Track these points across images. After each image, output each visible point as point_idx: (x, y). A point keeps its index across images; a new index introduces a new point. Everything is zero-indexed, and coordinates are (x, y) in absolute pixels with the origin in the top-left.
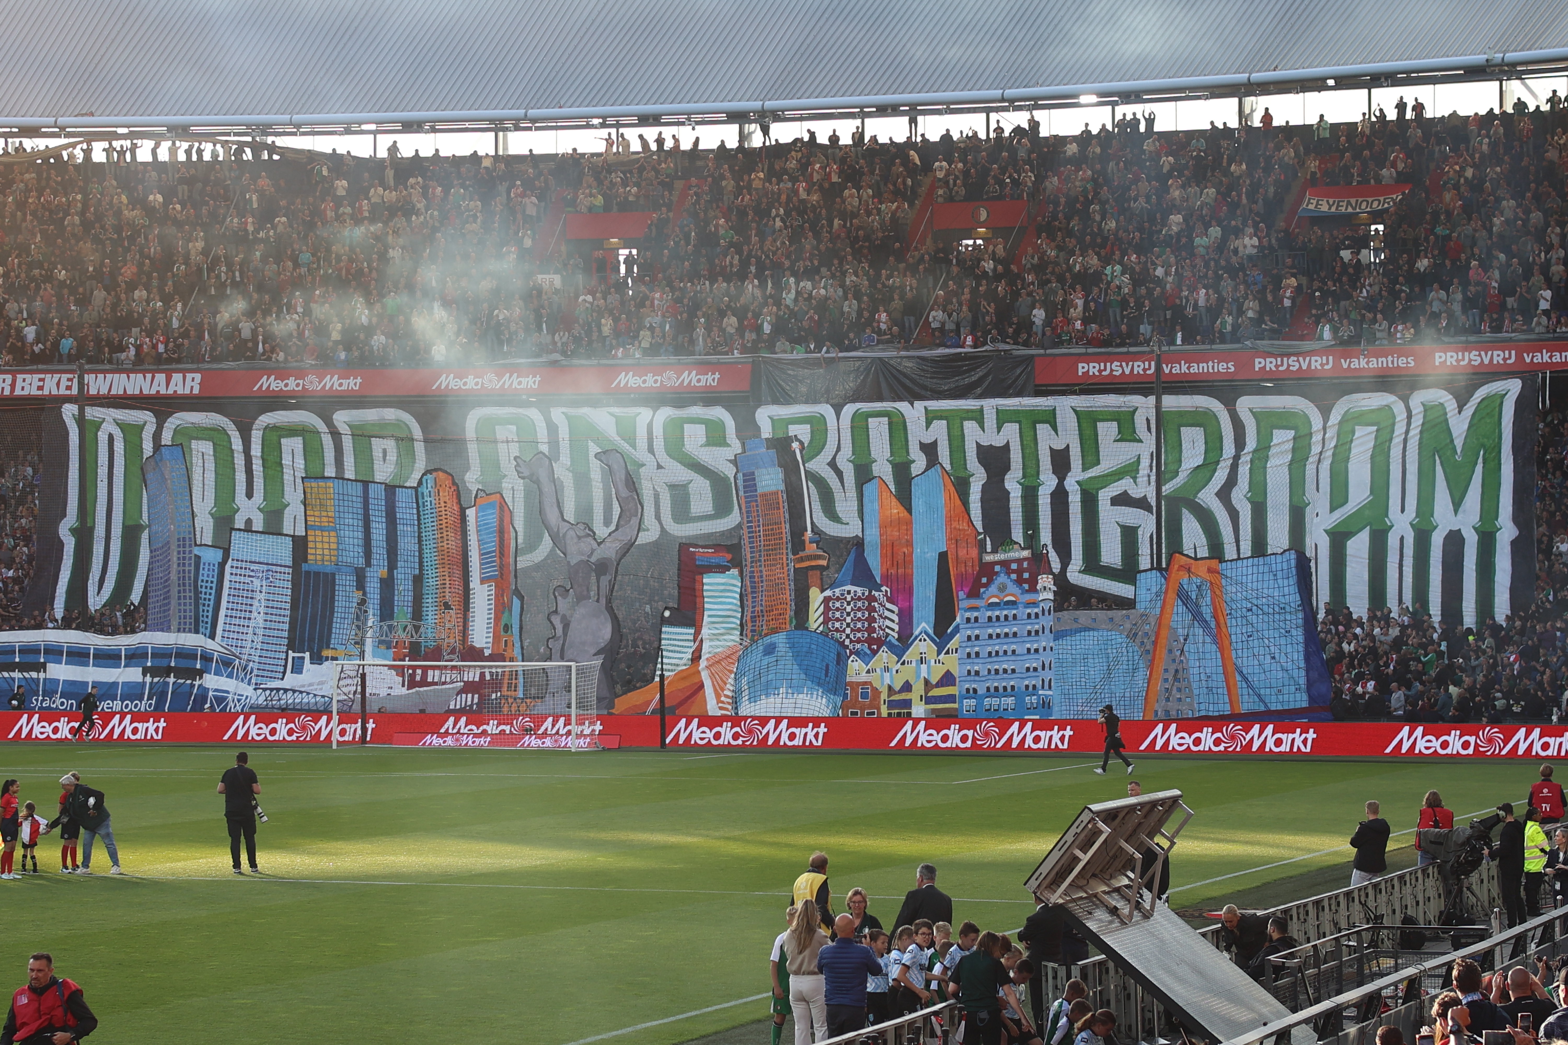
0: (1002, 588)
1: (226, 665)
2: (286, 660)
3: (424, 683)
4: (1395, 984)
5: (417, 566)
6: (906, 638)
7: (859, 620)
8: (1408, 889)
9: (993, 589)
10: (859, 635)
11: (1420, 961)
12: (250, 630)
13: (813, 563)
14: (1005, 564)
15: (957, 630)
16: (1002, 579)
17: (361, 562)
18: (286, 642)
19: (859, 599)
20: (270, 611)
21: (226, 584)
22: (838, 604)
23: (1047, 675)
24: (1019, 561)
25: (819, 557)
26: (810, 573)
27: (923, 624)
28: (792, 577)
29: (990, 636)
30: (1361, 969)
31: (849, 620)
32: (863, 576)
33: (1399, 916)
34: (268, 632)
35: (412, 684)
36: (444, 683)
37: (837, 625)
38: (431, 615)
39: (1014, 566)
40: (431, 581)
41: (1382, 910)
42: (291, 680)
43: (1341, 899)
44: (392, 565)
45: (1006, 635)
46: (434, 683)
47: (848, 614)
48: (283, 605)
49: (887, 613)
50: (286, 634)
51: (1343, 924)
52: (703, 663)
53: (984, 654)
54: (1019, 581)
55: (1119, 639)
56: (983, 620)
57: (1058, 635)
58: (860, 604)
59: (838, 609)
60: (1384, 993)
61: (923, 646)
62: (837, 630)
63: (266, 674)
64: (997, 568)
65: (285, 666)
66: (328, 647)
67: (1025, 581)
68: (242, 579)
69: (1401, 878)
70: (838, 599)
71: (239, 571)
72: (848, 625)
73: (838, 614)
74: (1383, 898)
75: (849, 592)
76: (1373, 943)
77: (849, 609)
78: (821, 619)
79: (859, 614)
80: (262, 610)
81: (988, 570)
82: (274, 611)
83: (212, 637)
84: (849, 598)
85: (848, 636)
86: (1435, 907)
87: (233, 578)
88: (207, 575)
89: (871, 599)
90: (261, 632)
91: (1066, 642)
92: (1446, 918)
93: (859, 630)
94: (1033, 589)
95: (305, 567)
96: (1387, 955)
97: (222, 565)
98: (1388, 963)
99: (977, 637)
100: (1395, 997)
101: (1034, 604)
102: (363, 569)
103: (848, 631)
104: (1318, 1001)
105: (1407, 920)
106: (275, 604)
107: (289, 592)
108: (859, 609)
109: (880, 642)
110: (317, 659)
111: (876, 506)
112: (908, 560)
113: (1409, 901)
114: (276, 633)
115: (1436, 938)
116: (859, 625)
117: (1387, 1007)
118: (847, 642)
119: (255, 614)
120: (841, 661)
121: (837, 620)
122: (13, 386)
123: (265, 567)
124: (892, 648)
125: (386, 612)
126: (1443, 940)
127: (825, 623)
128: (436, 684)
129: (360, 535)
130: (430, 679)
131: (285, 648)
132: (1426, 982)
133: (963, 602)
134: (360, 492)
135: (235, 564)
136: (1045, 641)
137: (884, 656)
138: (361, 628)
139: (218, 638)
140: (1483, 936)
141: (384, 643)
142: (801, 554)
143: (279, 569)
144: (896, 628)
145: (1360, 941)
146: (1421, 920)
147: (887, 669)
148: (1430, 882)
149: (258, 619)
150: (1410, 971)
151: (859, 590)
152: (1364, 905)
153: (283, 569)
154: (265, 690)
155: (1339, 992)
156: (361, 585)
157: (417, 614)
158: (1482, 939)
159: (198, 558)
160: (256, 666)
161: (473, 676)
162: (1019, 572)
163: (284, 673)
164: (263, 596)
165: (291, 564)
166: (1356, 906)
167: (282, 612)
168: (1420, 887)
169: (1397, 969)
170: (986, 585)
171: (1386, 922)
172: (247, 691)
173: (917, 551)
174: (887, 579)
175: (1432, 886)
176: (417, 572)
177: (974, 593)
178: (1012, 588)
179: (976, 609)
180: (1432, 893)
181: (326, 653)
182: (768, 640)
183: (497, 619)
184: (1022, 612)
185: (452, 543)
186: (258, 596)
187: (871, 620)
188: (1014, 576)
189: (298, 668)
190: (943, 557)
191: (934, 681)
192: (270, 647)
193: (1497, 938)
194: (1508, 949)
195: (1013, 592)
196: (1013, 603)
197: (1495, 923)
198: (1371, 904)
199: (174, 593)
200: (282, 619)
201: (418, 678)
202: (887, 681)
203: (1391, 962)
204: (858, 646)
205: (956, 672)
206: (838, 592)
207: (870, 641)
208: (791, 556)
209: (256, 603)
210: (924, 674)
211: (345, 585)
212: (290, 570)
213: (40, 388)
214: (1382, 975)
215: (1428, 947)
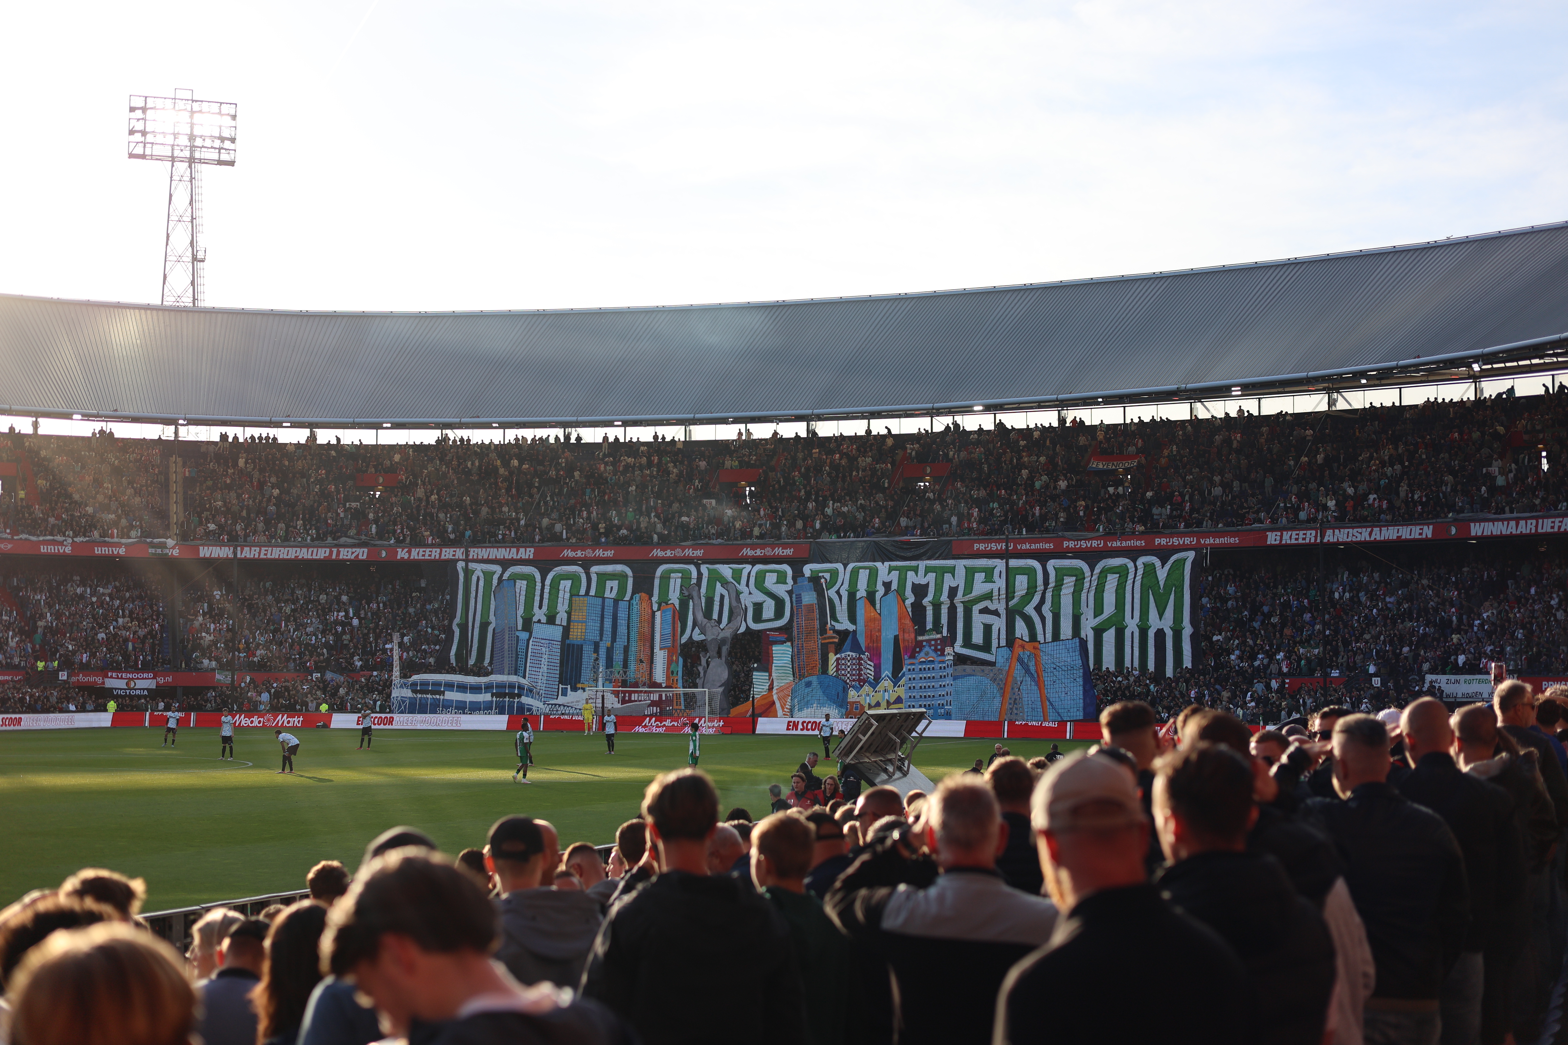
0: (927, 654)
1: (530, 692)
2: (558, 689)
3: (630, 701)
5: (626, 641)
6: (877, 679)
7: (854, 669)
9: (922, 654)
10: (854, 677)
12: (540, 674)
13: (831, 640)
14: (929, 641)
15: (903, 675)
16: (927, 649)
17: (598, 638)
18: (558, 680)
19: (854, 659)
20: (550, 664)
21: (530, 650)
22: (843, 662)
23: (949, 698)
24: (936, 640)
25: (834, 638)
26: (829, 645)
27: (887, 672)
28: (820, 647)
29: (921, 678)
31: (849, 670)
32: (856, 647)
34: (549, 675)
35: (624, 702)
36: (641, 701)
37: (843, 672)
38: (632, 666)
39: (933, 643)
40: (633, 649)
42: (561, 700)
44: (614, 640)
45: (929, 677)
46: (635, 701)
47: (849, 667)
48: (556, 661)
49: (868, 666)
50: (558, 676)
52: (775, 691)
53: (917, 687)
54: (936, 650)
55: (987, 681)
56: (917, 670)
57: (955, 678)
58: (854, 661)
59: (843, 664)
61: (886, 683)
62: (843, 675)
63: (548, 696)
64: (924, 643)
65: (558, 692)
66: (579, 683)
67: (939, 650)
68: (537, 648)
70: (843, 659)
71: (536, 644)
72: (849, 672)
73: (843, 667)
75: (849, 656)
77: (849, 664)
78: (835, 669)
79: (854, 667)
80: (546, 663)
81: (920, 645)
82: (552, 664)
83: (524, 677)
84: (849, 659)
85: (848, 678)
87: (533, 647)
88: (522, 645)
89: (860, 659)
90: (545, 675)
91: (959, 681)
93: (854, 675)
94: (943, 654)
95: (568, 642)
97: (528, 640)
99: (914, 679)
101: (943, 662)
102: (598, 643)
103: (848, 675)
106: (553, 661)
107: (559, 654)
108: (854, 664)
109: (865, 681)
110: (574, 689)
111: (863, 611)
112: (878, 639)
114: (553, 675)
116: (854, 672)
118: (848, 681)
119: (543, 666)
120: (845, 691)
121: (843, 670)
122: (440, 554)
123: (548, 642)
124: (870, 684)
125: (609, 664)
127: (837, 671)
128: (636, 701)
129: (598, 625)
130: (633, 699)
131: (557, 683)
133: (907, 660)
134: (600, 603)
135: (534, 640)
136: (948, 681)
137: (867, 688)
138: (596, 672)
139: (527, 678)
141: (608, 680)
142: (825, 636)
143: (555, 643)
144: (873, 674)
147: (868, 695)
149: (544, 668)
151: (854, 654)
153: (557, 643)
154: (548, 704)
156: (596, 650)
157: (625, 665)
159: (518, 637)
160: (543, 692)
161: (656, 697)
162: (936, 645)
163: (558, 696)
164: (546, 656)
165: (560, 640)
167: (556, 665)
170: (919, 652)
172: (540, 705)
173: (883, 634)
174: (868, 649)
176: (626, 644)
177: (912, 656)
178: (932, 654)
179: (913, 664)
181: (579, 685)
182: (807, 679)
183: (668, 668)
184: (937, 666)
185: (646, 629)
186: (544, 656)
187: (860, 670)
188: (933, 648)
189: (564, 694)
190: (896, 638)
191: (892, 701)
192: (550, 682)
195: (932, 656)
196: (932, 661)
199: (506, 654)
200: (556, 668)
201: (627, 698)
202: (868, 701)
204: (853, 683)
205: (903, 697)
206: (843, 655)
207: (859, 680)
208: (819, 637)
209: (543, 660)
210: (887, 697)
211: (588, 650)
212: (560, 643)
213: (454, 555)
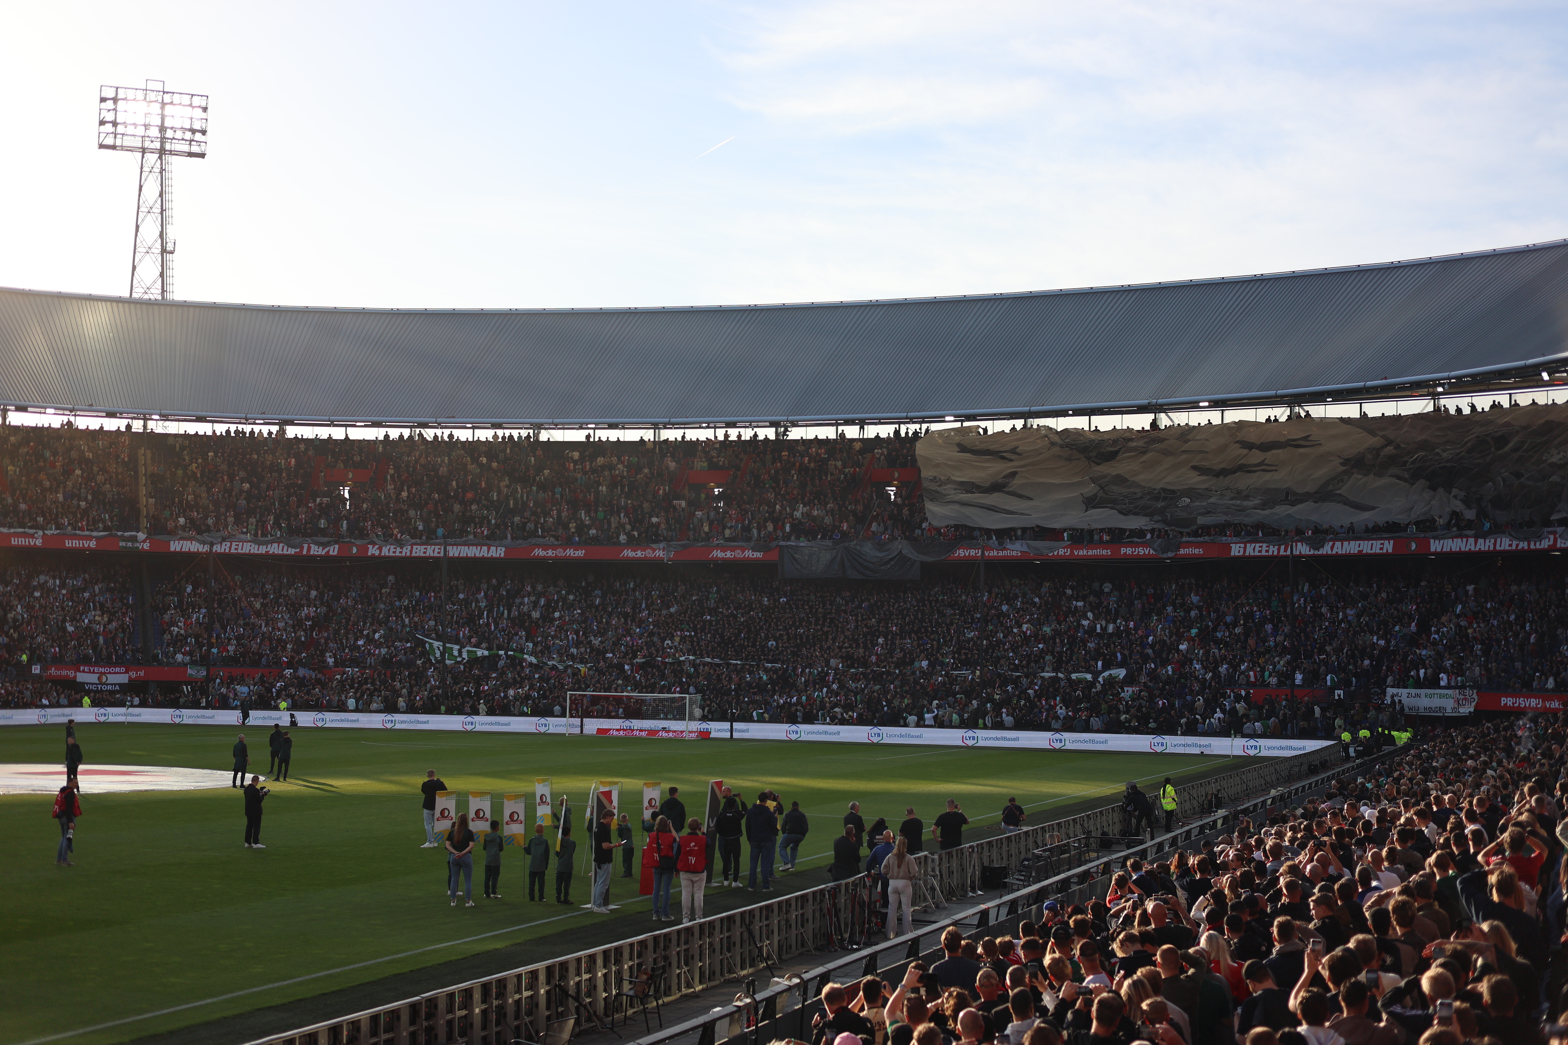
4: (1097, 866)
8: (1104, 818)
11: (1111, 854)
30: (1080, 858)
33: (1100, 831)
41: (1092, 828)
43: (1071, 822)
51: (1072, 835)
60: (1092, 870)
69: (1101, 812)
74: (1092, 822)
76: (1087, 845)
86: (1117, 828)
92: (1124, 833)
96: (1094, 851)
98: (1093, 855)
100: (1097, 873)
104: (1058, 874)
105: (1104, 833)
113: (1105, 824)
115: (1118, 843)
117: (1093, 878)
122: (411, 551)
126: (1121, 844)
132: (1112, 865)
140: (1142, 842)
145: (1080, 844)
146: (1111, 834)
148: (1115, 814)
150: (1105, 859)
152: (1082, 825)
155: (1069, 870)
158: (1141, 844)
166: (1078, 826)
168: (1110, 817)
169: (1098, 858)
171: (1093, 834)
175: (1117, 817)
180: (1116, 820)
193: (1150, 843)
194: (1154, 850)
197: (1148, 836)
198: (1086, 825)
203: (1096, 855)
213: (425, 553)
214: (1091, 861)
215: (1114, 847)
